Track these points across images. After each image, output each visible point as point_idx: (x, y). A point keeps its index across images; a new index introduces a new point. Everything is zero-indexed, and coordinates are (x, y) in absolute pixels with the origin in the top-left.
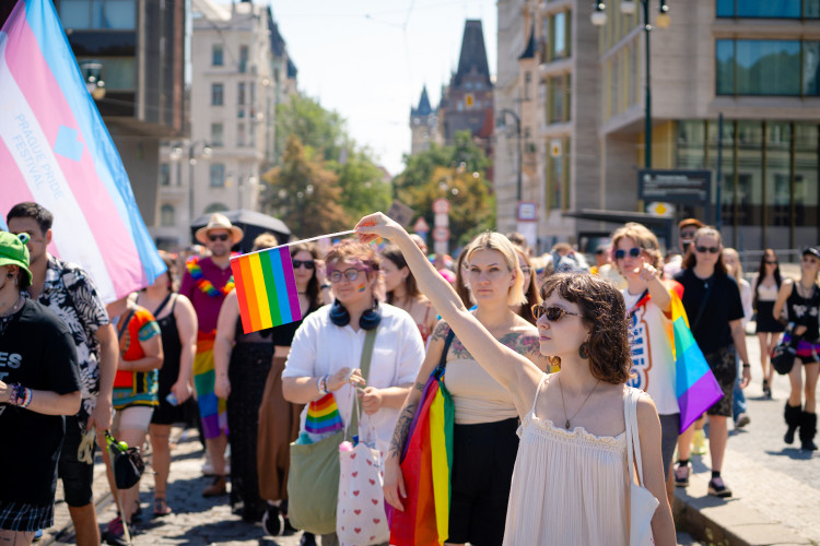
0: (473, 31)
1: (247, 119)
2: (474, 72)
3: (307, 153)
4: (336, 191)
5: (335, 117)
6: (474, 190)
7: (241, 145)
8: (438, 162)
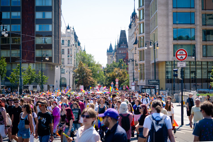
0: (123, 33)
1: (70, 57)
2: (123, 44)
3: (84, 65)
4: (91, 74)
5: (90, 56)
6: (124, 73)
7: (68, 63)
8: (115, 66)
